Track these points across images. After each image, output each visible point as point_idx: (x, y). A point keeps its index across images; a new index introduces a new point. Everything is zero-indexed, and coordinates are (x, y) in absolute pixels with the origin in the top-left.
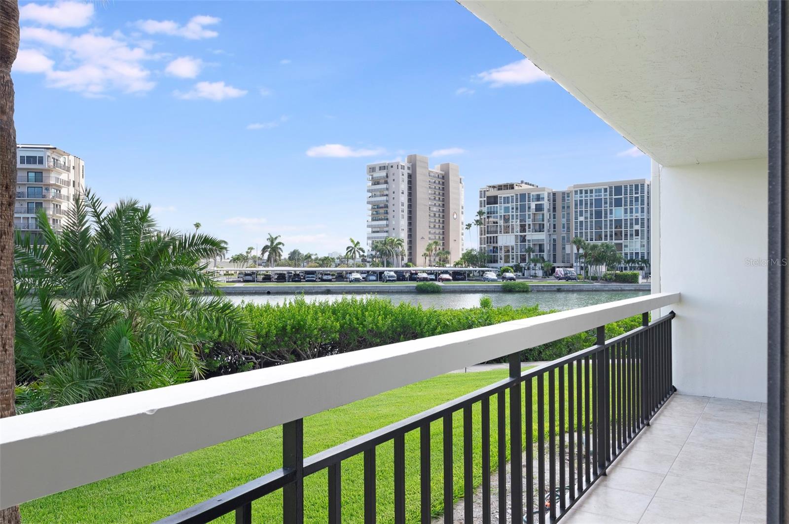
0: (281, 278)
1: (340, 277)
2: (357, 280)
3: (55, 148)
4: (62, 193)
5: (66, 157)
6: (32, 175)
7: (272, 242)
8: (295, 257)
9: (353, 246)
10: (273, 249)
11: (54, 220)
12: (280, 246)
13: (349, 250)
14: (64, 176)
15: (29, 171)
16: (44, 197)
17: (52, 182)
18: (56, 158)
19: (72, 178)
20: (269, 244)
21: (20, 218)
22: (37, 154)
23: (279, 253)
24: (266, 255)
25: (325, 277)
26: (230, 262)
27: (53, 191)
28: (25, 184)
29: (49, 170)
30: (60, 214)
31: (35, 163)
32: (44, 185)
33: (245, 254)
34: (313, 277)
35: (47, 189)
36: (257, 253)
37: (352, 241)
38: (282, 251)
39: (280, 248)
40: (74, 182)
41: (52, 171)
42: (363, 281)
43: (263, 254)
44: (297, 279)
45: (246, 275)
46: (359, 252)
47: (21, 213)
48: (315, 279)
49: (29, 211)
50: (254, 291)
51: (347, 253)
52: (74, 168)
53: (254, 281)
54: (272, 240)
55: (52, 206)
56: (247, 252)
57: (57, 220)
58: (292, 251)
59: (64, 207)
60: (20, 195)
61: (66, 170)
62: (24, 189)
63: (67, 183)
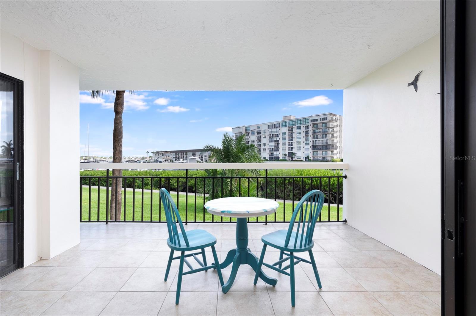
3: (331, 114)
4: (334, 130)
5: (336, 116)
11: (331, 140)
14: (335, 124)
15: (323, 123)
16: (328, 132)
17: (331, 126)
18: (332, 117)
19: (338, 124)
22: (325, 117)
27: (331, 130)
28: (321, 128)
30: (334, 138)
31: (324, 120)
35: (329, 129)
40: (339, 125)
41: (330, 122)
47: (320, 138)
49: (323, 138)
52: (339, 120)
55: (330, 135)
59: (335, 135)
60: (320, 132)
61: (336, 121)
62: (321, 130)
63: (336, 126)
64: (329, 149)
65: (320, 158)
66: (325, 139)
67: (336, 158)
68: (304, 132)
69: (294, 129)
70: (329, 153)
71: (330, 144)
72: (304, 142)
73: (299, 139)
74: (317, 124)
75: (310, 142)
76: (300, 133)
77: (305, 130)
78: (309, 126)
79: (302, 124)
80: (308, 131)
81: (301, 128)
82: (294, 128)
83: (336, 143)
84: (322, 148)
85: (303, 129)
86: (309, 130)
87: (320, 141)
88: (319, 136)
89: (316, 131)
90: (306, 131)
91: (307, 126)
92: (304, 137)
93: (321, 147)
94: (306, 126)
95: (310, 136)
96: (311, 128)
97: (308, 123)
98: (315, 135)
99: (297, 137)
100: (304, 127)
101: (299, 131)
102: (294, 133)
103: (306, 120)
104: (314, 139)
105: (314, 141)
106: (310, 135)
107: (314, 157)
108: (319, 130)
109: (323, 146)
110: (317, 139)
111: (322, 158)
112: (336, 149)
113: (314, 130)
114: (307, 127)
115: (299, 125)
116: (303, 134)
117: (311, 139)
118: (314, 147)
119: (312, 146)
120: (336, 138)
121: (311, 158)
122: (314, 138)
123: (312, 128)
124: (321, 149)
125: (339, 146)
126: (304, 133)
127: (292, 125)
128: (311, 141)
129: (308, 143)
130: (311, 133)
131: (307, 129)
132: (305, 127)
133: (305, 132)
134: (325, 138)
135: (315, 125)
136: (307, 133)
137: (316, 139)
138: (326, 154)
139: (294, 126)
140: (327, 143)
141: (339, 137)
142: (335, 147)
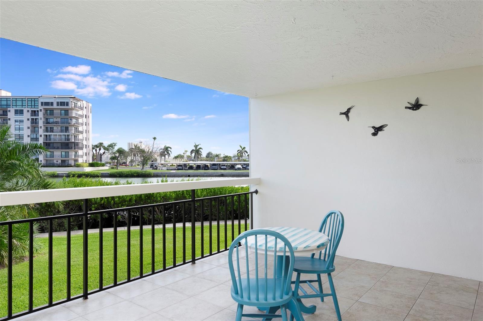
0: (198, 167)
1: (232, 167)
2: (239, 169)
3: (75, 97)
4: (79, 121)
5: (81, 102)
6: (63, 112)
7: (196, 148)
8: (209, 156)
9: (241, 150)
10: (197, 152)
11: (75, 136)
12: (200, 150)
13: (239, 152)
14: (80, 112)
15: (61, 110)
16: (69, 123)
17: (74, 115)
18: (76, 102)
19: (85, 114)
20: (194, 149)
21: (57, 135)
22: (66, 101)
23: (200, 153)
24: (193, 155)
25: (222, 167)
26: (173, 159)
27: (74, 121)
28: (59, 117)
29: (72, 109)
30: (78, 133)
31: (64, 105)
32: (69, 117)
33: (182, 154)
34: (215, 167)
35: (71, 120)
36: (189, 154)
37: (241, 147)
38: (201, 152)
39: (200, 151)
40: (86, 115)
41: (73, 109)
42: (243, 169)
43: (191, 154)
44: (206, 168)
45: (179, 166)
46: (245, 153)
47: (57, 132)
48: (216, 168)
49: (61, 131)
50: (181, 175)
51: (238, 153)
52: (86, 108)
53: (183, 170)
54: (196, 146)
55: (73, 128)
56: (184, 153)
57: (76, 136)
58: (208, 152)
59: (80, 129)
60: (57, 123)
61: (82, 109)
62: (59, 120)
63: (82, 116)
64: (72, 148)
65: (57, 161)
66: (66, 134)
67: (82, 162)
68: (28, 119)
69: (8, 113)
70: (72, 154)
71: (73, 141)
72: (28, 136)
73: (19, 130)
74: (52, 111)
75: (41, 136)
76: (22, 121)
77: (30, 117)
78: (38, 111)
79: (25, 107)
80: (36, 119)
81: (23, 114)
82: (9, 111)
83: (82, 140)
84: (60, 147)
85: (27, 115)
86: (39, 117)
87: (57, 136)
88: (55, 128)
89: (51, 120)
90: (32, 119)
91: (35, 111)
92: (28, 128)
93: (59, 145)
94: (32, 111)
95: (41, 127)
96: (41, 115)
97: (35, 107)
98: (49, 126)
99: (16, 127)
100: (28, 111)
101: (19, 118)
102: (9, 119)
103: (33, 102)
104: (47, 132)
105: (47, 135)
106: (40, 125)
107: (47, 161)
108: (55, 120)
109: (62, 143)
110: (53, 132)
111: (60, 162)
112: (82, 149)
113: (47, 119)
114: (34, 113)
115: (19, 108)
116: (28, 124)
117: (41, 132)
118: (47, 144)
119: (43, 142)
120: (82, 132)
121: (41, 161)
122: (47, 130)
123: (44, 115)
124: (58, 148)
125: (86, 145)
126: (29, 122)
127: (6, 107)
128: (43, 136)
129: (36, 138)
130: (41, 123)
131: (35, 115)
132: (30, 112)
133: (30, 120)
134: (66, 132)
135: (49, 111)
136: (34, 122)
137: (51, 132)
138: (67, 155)
139: (9, 109)
140: (68, 139)
141: (86, 133)
142: (80, 146)
